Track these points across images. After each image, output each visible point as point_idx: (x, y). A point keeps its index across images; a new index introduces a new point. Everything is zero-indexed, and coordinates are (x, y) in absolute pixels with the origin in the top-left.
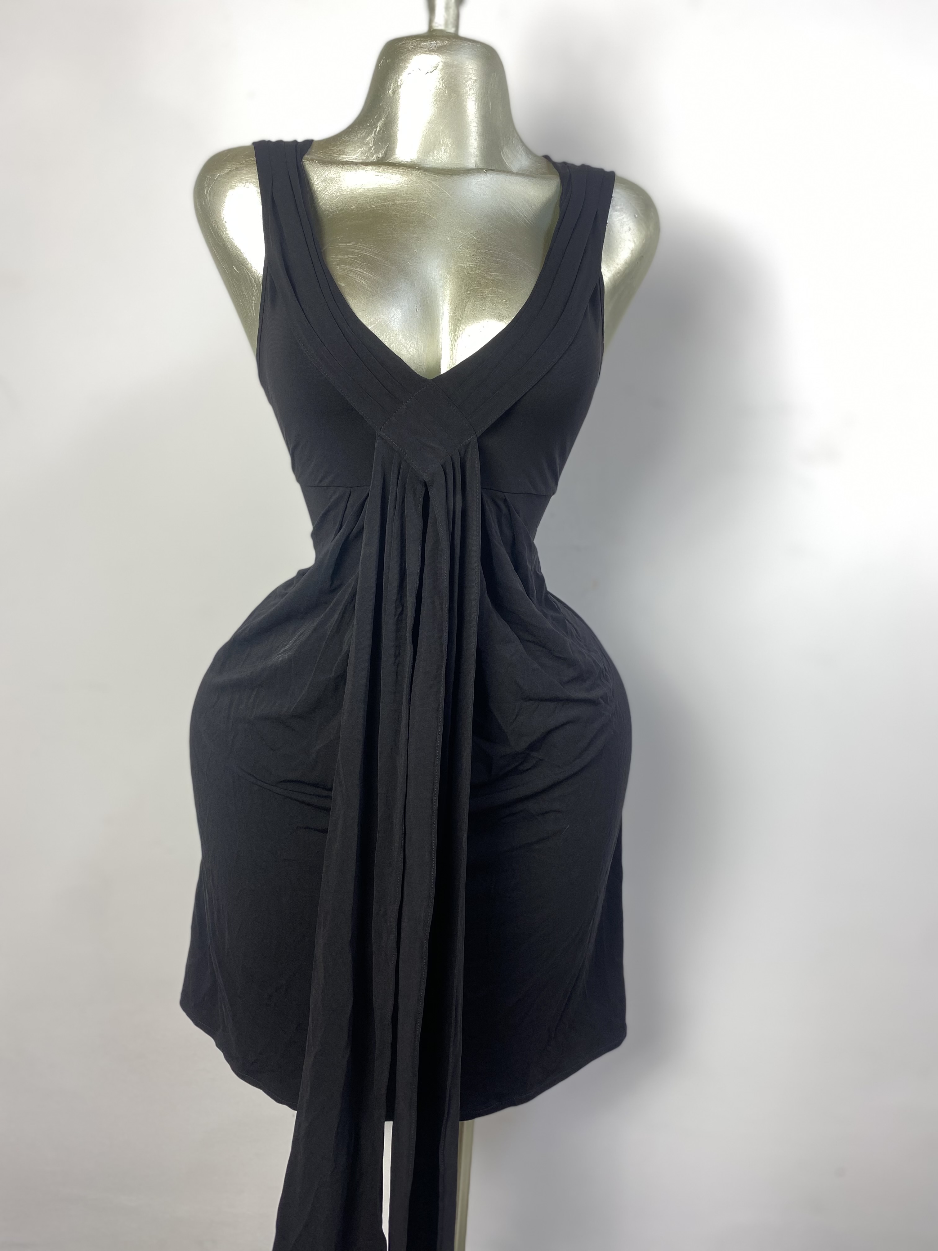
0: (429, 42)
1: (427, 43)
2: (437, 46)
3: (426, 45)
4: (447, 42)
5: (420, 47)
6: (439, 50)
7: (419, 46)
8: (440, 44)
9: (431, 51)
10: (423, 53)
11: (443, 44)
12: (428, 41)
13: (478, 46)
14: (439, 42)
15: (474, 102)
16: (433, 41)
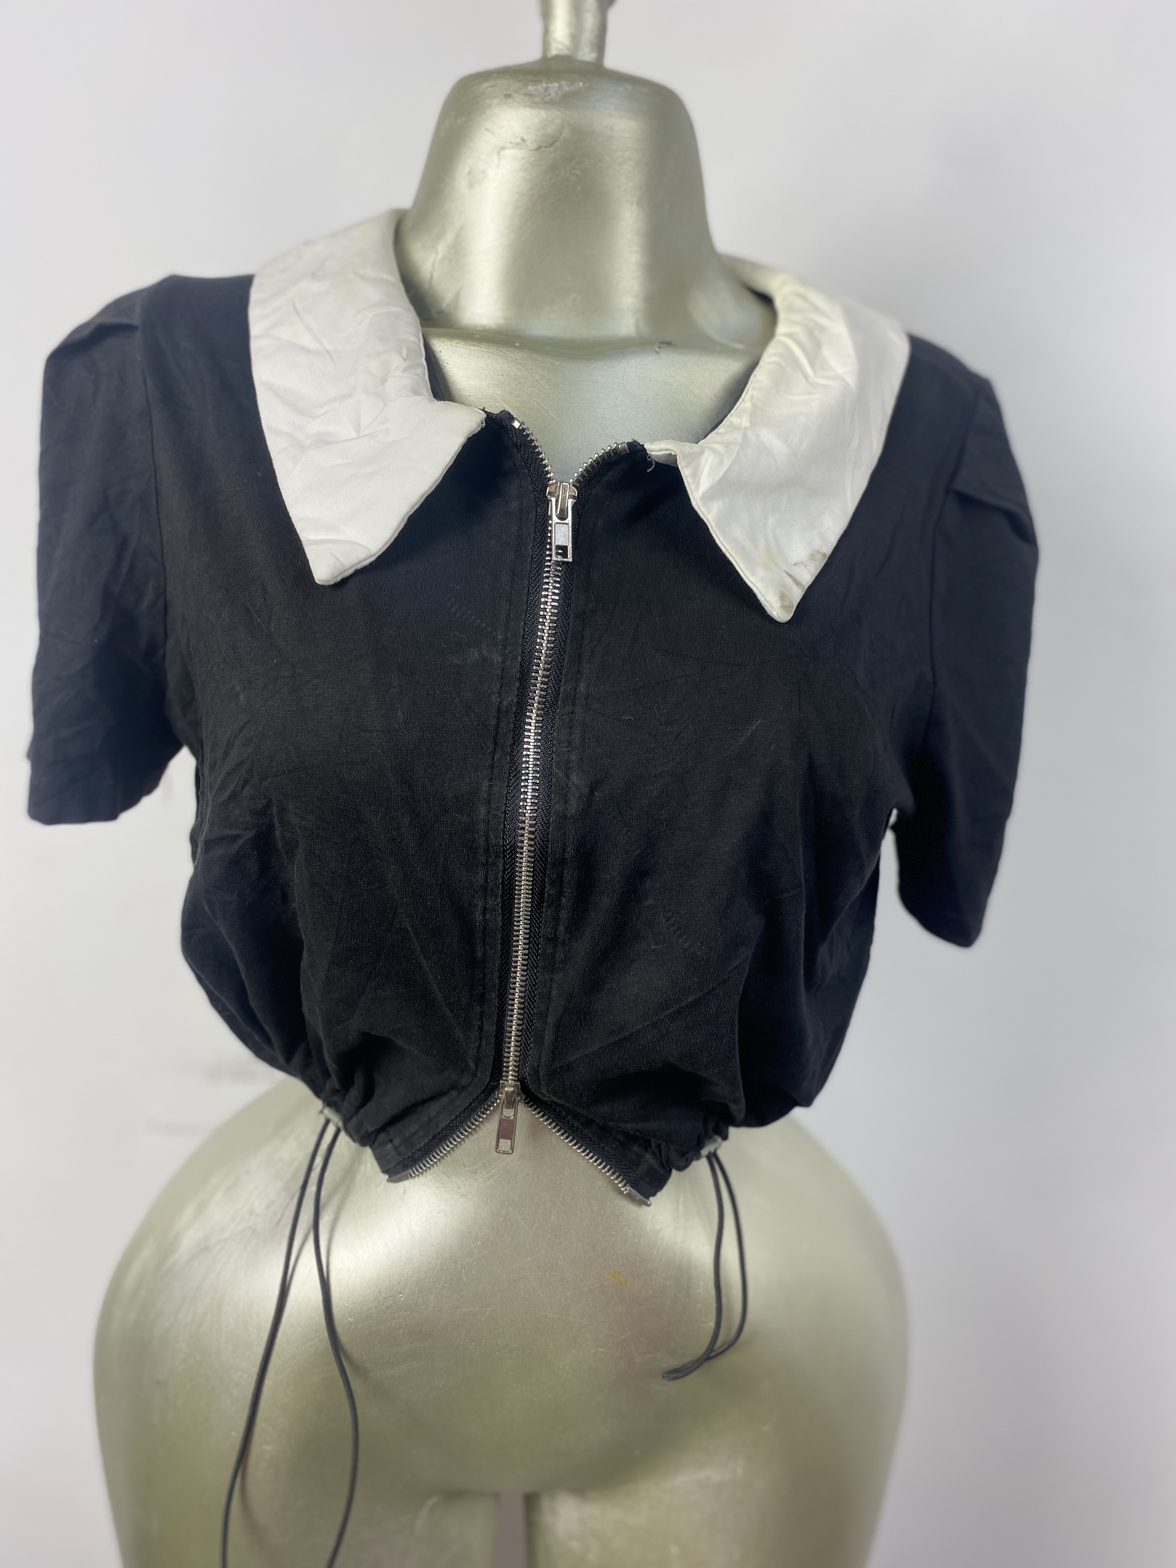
0: (544, 85)
1: (541, 87)
2: (559, 93)
3: (536, 90)
4: (581, 84)
5: (526, 94)
6: (566, 100)
7: (523, 92)
8: (567, 89)
9: (547, 103)
10: (531, 107)
11: (572, 88)
12: (540, 81)
13: (645, 90)
14: (563, 83)
15: (634, 207)
16: (552, 82)
